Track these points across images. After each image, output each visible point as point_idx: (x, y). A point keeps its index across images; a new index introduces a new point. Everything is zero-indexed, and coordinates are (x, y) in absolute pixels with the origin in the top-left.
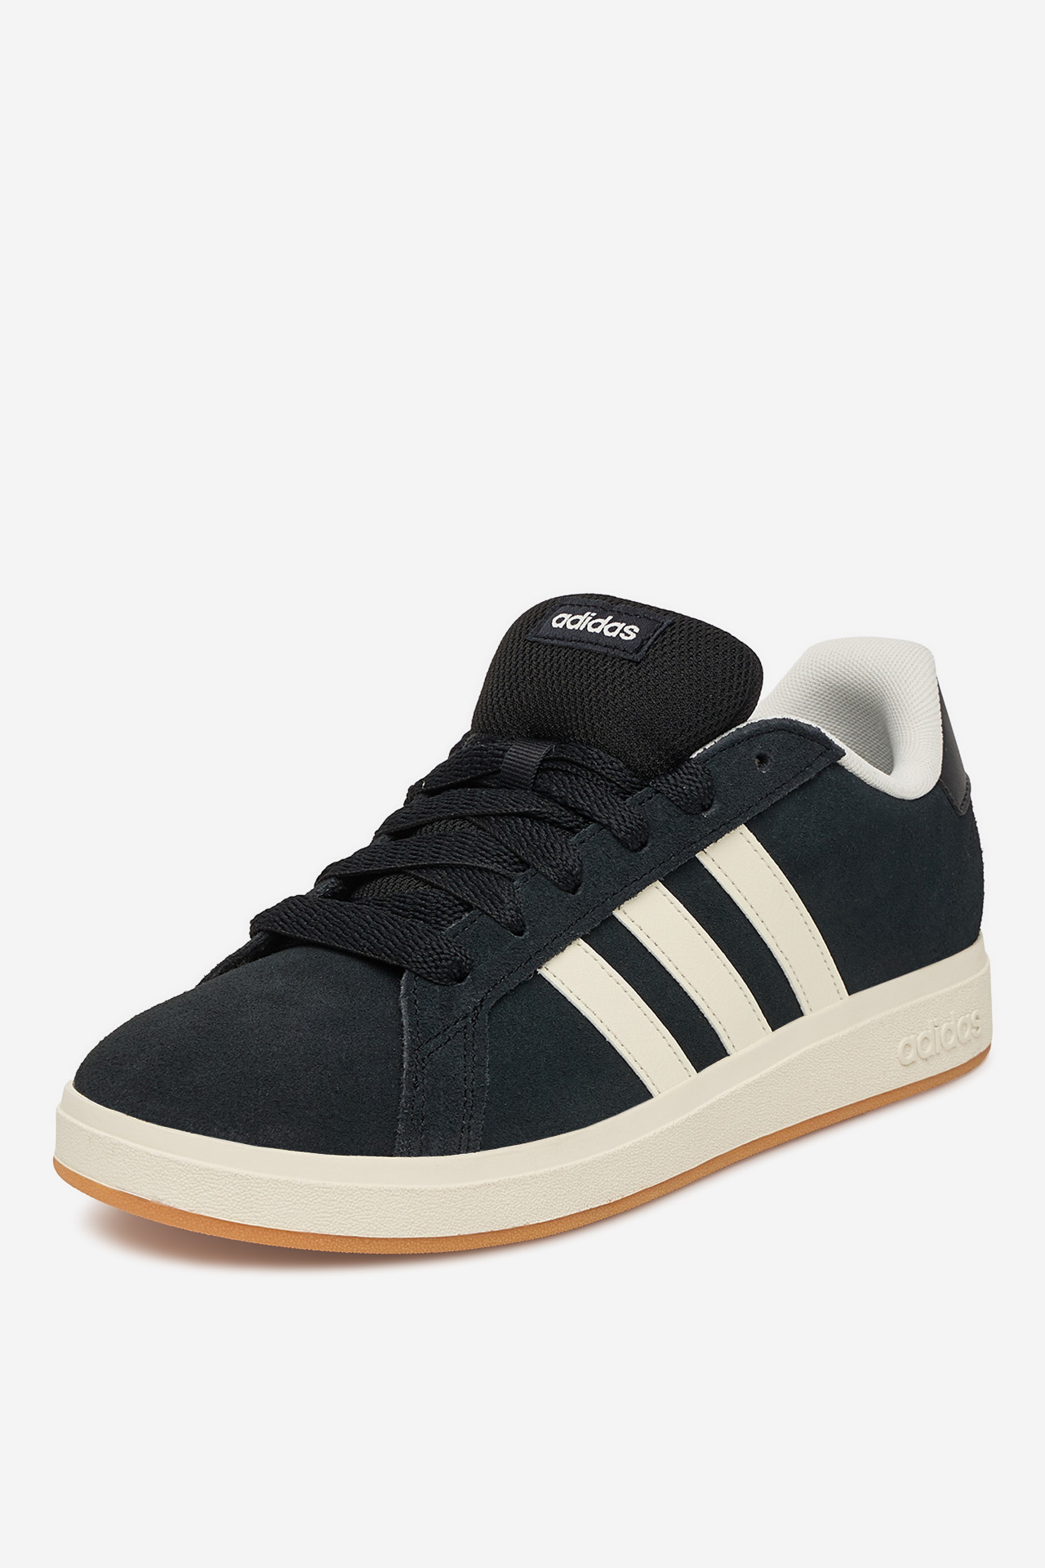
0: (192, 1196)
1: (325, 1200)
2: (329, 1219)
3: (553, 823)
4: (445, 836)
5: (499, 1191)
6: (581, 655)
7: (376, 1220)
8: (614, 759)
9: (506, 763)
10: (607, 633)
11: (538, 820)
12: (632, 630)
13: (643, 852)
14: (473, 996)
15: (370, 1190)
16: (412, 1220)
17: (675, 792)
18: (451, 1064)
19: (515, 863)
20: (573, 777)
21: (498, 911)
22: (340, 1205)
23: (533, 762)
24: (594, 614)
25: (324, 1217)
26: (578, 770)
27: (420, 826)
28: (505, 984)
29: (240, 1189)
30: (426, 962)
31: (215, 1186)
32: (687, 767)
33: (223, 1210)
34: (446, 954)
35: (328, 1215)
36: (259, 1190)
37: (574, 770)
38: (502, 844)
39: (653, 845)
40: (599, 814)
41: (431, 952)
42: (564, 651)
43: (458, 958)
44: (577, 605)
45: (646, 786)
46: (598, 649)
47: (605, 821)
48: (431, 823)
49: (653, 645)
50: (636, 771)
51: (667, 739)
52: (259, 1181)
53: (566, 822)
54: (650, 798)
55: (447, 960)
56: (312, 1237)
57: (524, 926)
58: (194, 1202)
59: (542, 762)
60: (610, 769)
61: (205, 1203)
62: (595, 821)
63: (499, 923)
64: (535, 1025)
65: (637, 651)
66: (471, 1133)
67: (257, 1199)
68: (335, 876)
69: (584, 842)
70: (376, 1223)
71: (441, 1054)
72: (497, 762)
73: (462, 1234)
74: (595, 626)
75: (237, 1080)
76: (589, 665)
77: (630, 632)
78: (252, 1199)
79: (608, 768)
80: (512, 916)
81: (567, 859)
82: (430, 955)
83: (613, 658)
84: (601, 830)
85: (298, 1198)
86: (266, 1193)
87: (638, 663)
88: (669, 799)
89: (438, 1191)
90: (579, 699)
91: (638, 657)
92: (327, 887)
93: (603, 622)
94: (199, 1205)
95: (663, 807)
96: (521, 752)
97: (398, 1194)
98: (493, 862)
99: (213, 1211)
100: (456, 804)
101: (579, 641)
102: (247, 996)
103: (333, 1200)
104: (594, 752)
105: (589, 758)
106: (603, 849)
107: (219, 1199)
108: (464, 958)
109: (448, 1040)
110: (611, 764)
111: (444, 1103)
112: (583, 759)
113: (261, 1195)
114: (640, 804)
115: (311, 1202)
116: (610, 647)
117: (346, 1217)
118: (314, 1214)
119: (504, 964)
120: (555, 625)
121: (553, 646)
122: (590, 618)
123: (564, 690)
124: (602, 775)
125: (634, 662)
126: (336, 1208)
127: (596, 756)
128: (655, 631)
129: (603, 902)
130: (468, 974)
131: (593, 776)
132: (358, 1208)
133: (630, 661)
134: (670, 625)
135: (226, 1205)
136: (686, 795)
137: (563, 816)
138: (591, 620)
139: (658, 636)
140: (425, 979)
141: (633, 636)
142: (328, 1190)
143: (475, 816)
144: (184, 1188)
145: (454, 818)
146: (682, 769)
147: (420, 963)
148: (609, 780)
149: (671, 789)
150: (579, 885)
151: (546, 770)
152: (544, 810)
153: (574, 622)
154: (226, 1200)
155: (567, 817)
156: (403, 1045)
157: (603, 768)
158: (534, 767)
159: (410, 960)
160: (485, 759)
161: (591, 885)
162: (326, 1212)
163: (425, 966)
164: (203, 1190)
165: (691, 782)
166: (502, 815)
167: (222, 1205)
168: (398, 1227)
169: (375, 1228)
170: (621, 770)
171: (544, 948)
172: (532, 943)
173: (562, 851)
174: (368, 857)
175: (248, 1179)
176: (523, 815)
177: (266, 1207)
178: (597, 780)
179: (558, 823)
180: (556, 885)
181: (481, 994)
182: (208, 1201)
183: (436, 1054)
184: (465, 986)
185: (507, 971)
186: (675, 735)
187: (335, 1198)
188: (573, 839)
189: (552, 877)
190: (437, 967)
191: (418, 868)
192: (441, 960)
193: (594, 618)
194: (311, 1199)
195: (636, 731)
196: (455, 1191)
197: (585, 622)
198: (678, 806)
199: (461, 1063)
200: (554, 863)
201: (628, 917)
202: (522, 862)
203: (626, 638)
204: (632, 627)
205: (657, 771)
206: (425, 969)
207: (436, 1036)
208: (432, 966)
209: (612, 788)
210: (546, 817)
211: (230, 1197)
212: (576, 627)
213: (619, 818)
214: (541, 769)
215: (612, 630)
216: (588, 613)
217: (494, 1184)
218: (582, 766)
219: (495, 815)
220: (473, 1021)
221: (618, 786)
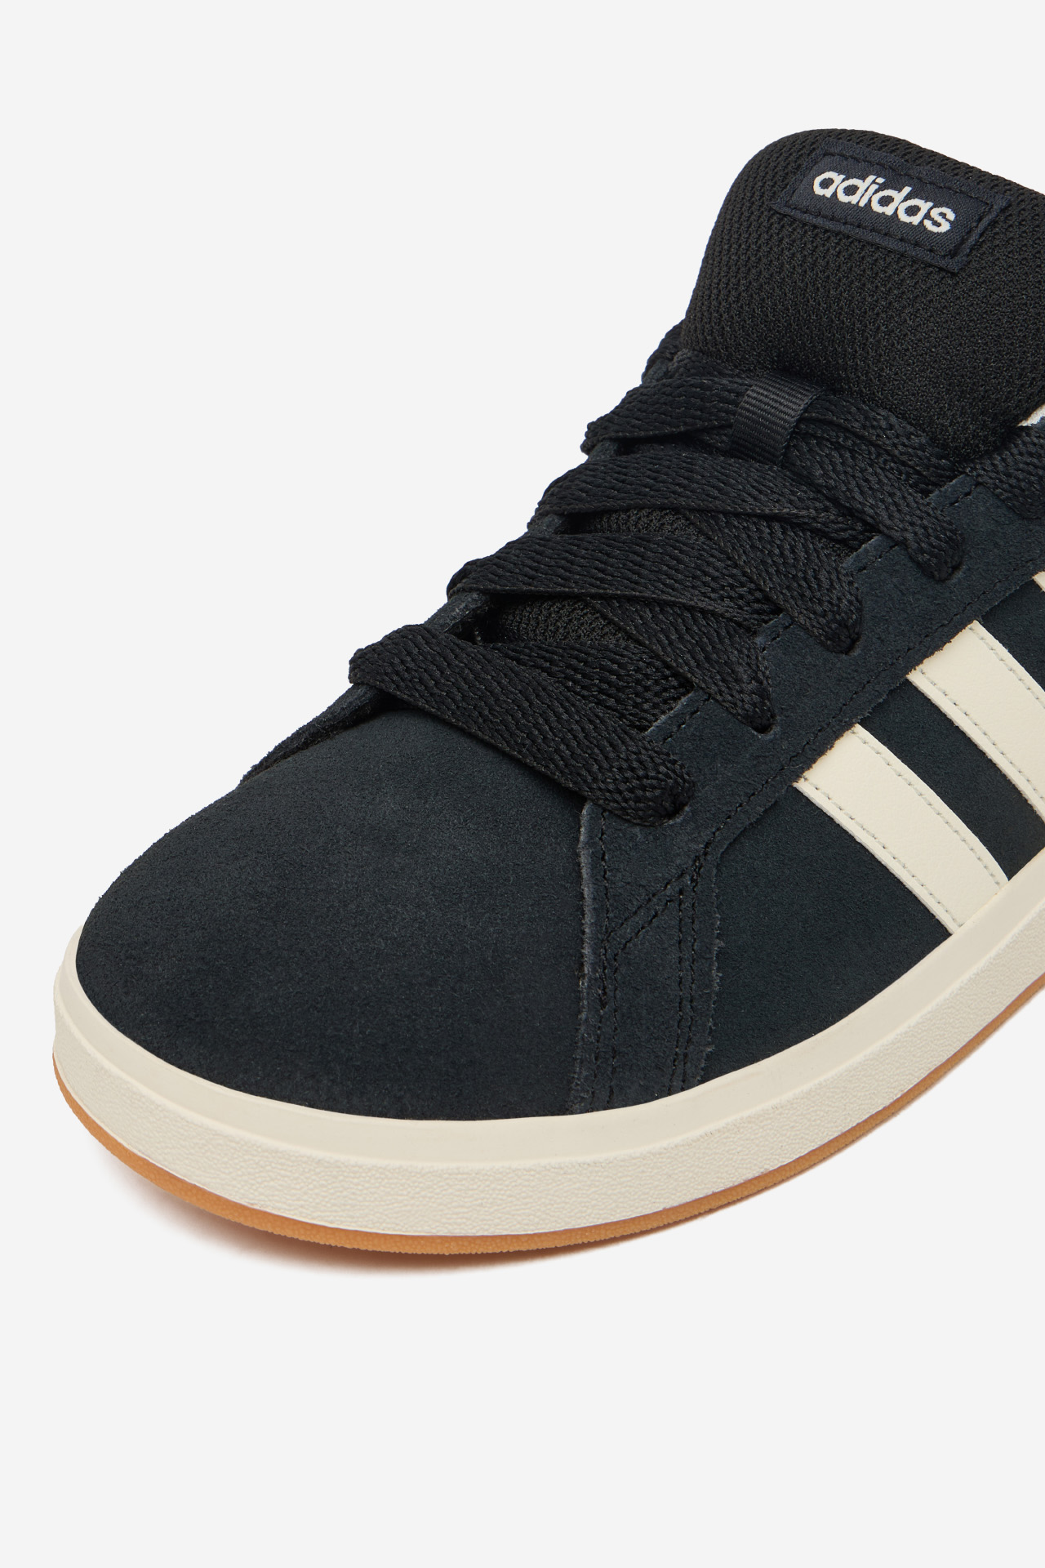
0: (253, 1185)
1: (460, 1190)
2: (466, 1215)
3: (815, 531)
4: (649, 541)
5: (726, 1138)
6: (862, 249)
7: (539, 1210)
8: (912, 429)
9: (740, 415)
10: (903, 217)
11: (794, 526)
12: (943, 215)
13: (954, 581)
14: (692, 840)
15: (530, 1170)
16: (594, 1202)
17: (1005, 486)
18: (659, 961)
19: (757, 601)
20: (848, 455)
21: (732, 696)
22: (482, 1195)
23: (785, 421)
24: (881, 180)
25: (457, 1214)
26: (854, 444)
27: (609, 512)
28: (743, 816)
29: (326, 1180)
30: (620, 792)
31: (288, 1174)
32: (1024, 443)
33: (302, 1206)
34: (652, 778)
35: (466, 1210)
36: (356, 1180)
37: (849, 443)
38: (736, 566)
39: (969, 569)
40: (888, 522)
41: (629, 774)
42: (834, 240)
43: (670, 781)
44: (852, 157)
45: (961, 473)
46: (891, 244)
47: (896, 535)
48: (627, 510)
49: (977, 246)
50: (945, 446)
51: (997, 400)
52: (356, 1169)
53: (837, 531)
54: (968, 494)
55: (654, 788)
56: (438, 1241)
57: (773, 716)
58: (256, 1193)
59: (799, 421)
60: (905, 446)
61: (273, 1196)
62: (879, 532)
63: (734, 715)
64: (787, 872)
65: (953, 254)
66: (689, 1065)
67: (354, 1194)
68: (477, 590)
69: (865, 568)
70: (539, 1214)
71: (642, 944)
72: (727, 412)
73: (668, 1206)
74: (885, 201)
75: (319, 1006)
76: (876, 269)
77: (940, 220)
78: (345, 1193)
79: (904, 445)
80: (754, 705)
81: (839, 599)
82: (626, 780)
83: (914, 262)
84: (891, 547)
85: (418, 1190)
86: (367, 1185)
87: (953, 275)
88: (998, 496)
89: (634, 1159)
90: (858, 325)
91: (953, 264)
92: (466, 608)
93: (898, 196)
94: (262, 1197)
95: (988, 509)
96: (766, 400)
97: (573, 1170)
98: (722, 598)
99: (285, 1206)
100: (663, 482)
101: (859, 226)
102: (340, 830)
103: (472, 1190)
104: (882, 416)
105: (873, 427)
106: (895, 580)
107: (293, 1191)
108: (680, 780)
109: (654, 917)
110: (909, 438)
111: (648, 1028)
112: (864, 427)
113: (360, 1187)
114: (952, 504)
115: (438, 1194)
116: (909, 242)
117: (492, 1210)
118: (442, 1211)
119: (742, 783)
120: (818, 190)
121: (815, 227)
122: (875, 187)
123: (835, 307)
124: (893, 456)
125: (947, 272)
126: (476, 1200)
127: (884, 424)
128: (980, 220)
129: (893, 664)
130: (685, 805)
131: (879, 455)
132: (510, 1196)
133: (941, 269)
134: (1003, 210)
135: (305, 1201)
136: (1023, 491)
137: (833, 522)
138: (876, 192)
139: (986, 229)
140: (618, 817)
141: (945, 227)
142: (465, 1176)
143: (692, 510)
144: (240, 1173)
145: (662, 508)
146: (1016, 446)
147: (609, 791)
148: (904, 464)
149: (1001, 481)
150: (857, 639)
151: (806, 436)
152: (804, 513)
153: (850, 191)
154: (305, 1193)
155: (838, 523)
156: (583, 933)
157: (895, 445)
158: (786, 429)
159: (595, 786)
160: (708, 405)
161: (874, 640)
162: (462, 1207)
163: (617, 797)
164: (268, 1179)
165: (1031, 468)
166: (737, 515)
167: (298, 1200)
168: (572, 1214)
169: (537, 1220)
170: (922, 448)
171: (803, 750)
172: (785, 745)
173: (832, 585)
174: (529, 562)
175: (339, 1167)
176: (770, 518)
177: (367, 1204)
178: (885, 462)
179: (824, 532)
180: (822, 644)
181: (706, 835)
182: (277, 1193)
183: (635, 945)
184: (681, 824)
185: (746, 794)
186: (1010, 392)
187: (475, 1187)
188: (849, 562)
189: (815, 631)
190: (638, 800)
191: (606, 599)
192: (644, 788)
193: (882, 187)
194: (438, 1191)
195: (950, 385)
196: (660, 1154)
197: (866, 192)
198: (1010, 508)
199: (673, 956)
200: (819, 609)
201: (928, 678)
202: (767, 599)
203: (935, 229)
204: (944, 210)
205: (977, 446)
206: (617, 802)
207: (635, 913)
208: (630, 799)
209: (908, 475)
210: (805, 523)
211: (312, 1190)
212: (854, 199)
213: (921, 531)
214: (796, 433)
215: (913, 211)
216: (871, 178)
217: (719, 1131)
218: (861, 438)
219: (725, 514)
220: (692, 880)
221: (918, 473)
